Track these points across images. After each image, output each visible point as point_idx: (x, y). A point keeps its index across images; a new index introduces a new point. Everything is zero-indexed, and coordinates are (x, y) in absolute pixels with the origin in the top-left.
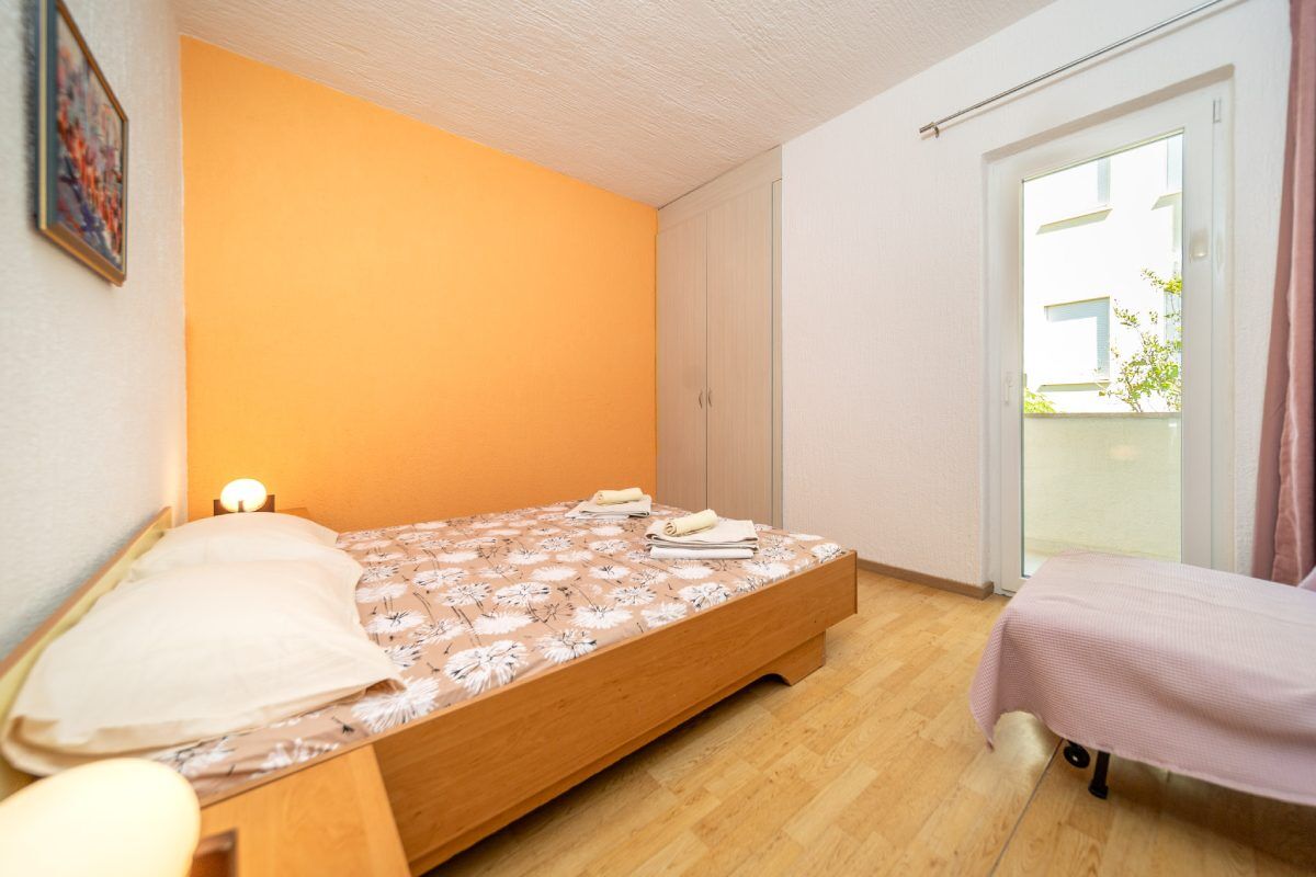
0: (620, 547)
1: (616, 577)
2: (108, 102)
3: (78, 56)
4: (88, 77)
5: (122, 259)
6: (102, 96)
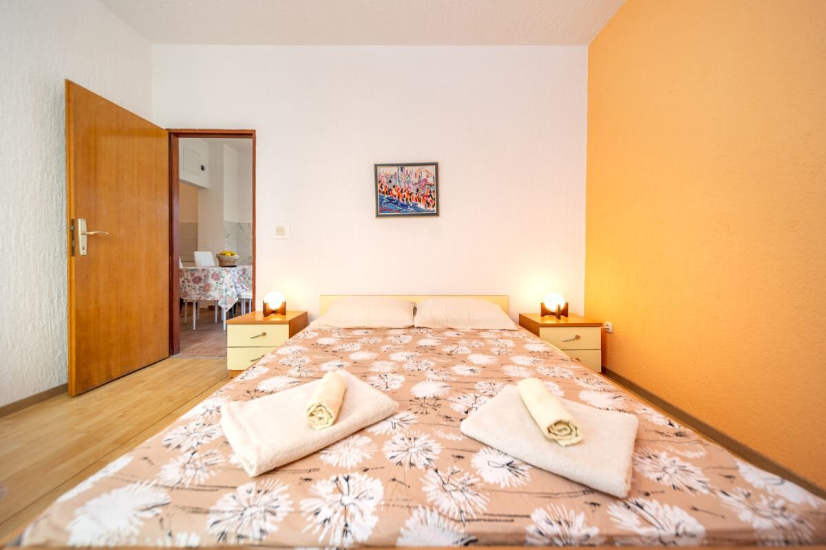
2: (421, 167)
3: (394, 170)
4: (402, 170)
5: (435, 209)
6: (415, 169)
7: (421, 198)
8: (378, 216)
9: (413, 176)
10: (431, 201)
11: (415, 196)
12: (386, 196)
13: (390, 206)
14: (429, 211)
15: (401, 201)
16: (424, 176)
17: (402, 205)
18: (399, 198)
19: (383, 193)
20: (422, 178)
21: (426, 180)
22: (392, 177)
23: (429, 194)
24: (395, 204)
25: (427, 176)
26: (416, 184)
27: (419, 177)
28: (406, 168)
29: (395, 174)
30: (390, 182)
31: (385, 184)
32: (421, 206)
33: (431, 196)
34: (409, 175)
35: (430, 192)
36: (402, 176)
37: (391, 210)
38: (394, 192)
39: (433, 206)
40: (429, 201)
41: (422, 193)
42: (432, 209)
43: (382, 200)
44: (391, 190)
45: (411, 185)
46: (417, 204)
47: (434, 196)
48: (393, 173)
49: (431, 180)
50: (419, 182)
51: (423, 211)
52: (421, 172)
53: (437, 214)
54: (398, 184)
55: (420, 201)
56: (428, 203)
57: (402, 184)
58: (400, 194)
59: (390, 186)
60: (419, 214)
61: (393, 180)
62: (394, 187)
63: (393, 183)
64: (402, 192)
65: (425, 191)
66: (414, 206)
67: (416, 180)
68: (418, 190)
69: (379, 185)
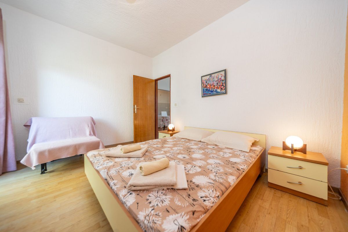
0: (154, 152)
1: (155, 145)
2: (218, 73)
3: (208, 77)
4: (211, 76)
5: (225, 91)
6: (216, 74)
7: (219, 87)
8: (202, 97)
9: (215, 78)
10: (223, 88)
11: (216, 86)
12: (205, 88)
13: (207, 92)
14: (222, 92)
15: (211, 89)
16: (220, 77)
17: (211, 91)
18: (210, 88)
19: (204, 87)
20: (219, 78)
21: (220, 79)
22: (207, 80)
23: (222, 85)
24: (209, 91)
25: (221, 77)
26: (216, 81)
27: (218, 78)
28: (213, 75)
29: (208, 78)
30: (207, 82)
31: (205, 84)
32: (219, 90)
33: (223, 85)
34: (214, 78)
35: (223, 83)
36: (211, 79)
37: (207, 94)
38: (208, 86)
39: (224, 90)
40: (222, 88)
41: (219, 85)
42: (223, 91)
43: (204, 90)
44: (207, 86)
45: (214, 82)
46: (217, 90)
47: (224, 85)
48: (207, 79)
49: (223, 78)
50: (218, 80)
51: (220, 92)
52: (218, 76)
53: (226, 93)
54: (209, 83)
55: (218, 88)
56: (222, 89)
57: (211, 82)
58: (210, 87)
59: (206, 84)
60: (218, 94)
61: (208, 81)
62: (208, 84)
63: (208, 83)
64: (211, 86)
65: (221, 84)
66: (216, 91)
67: (217, 79)
68: (217, 84)
69: (203, 84)
